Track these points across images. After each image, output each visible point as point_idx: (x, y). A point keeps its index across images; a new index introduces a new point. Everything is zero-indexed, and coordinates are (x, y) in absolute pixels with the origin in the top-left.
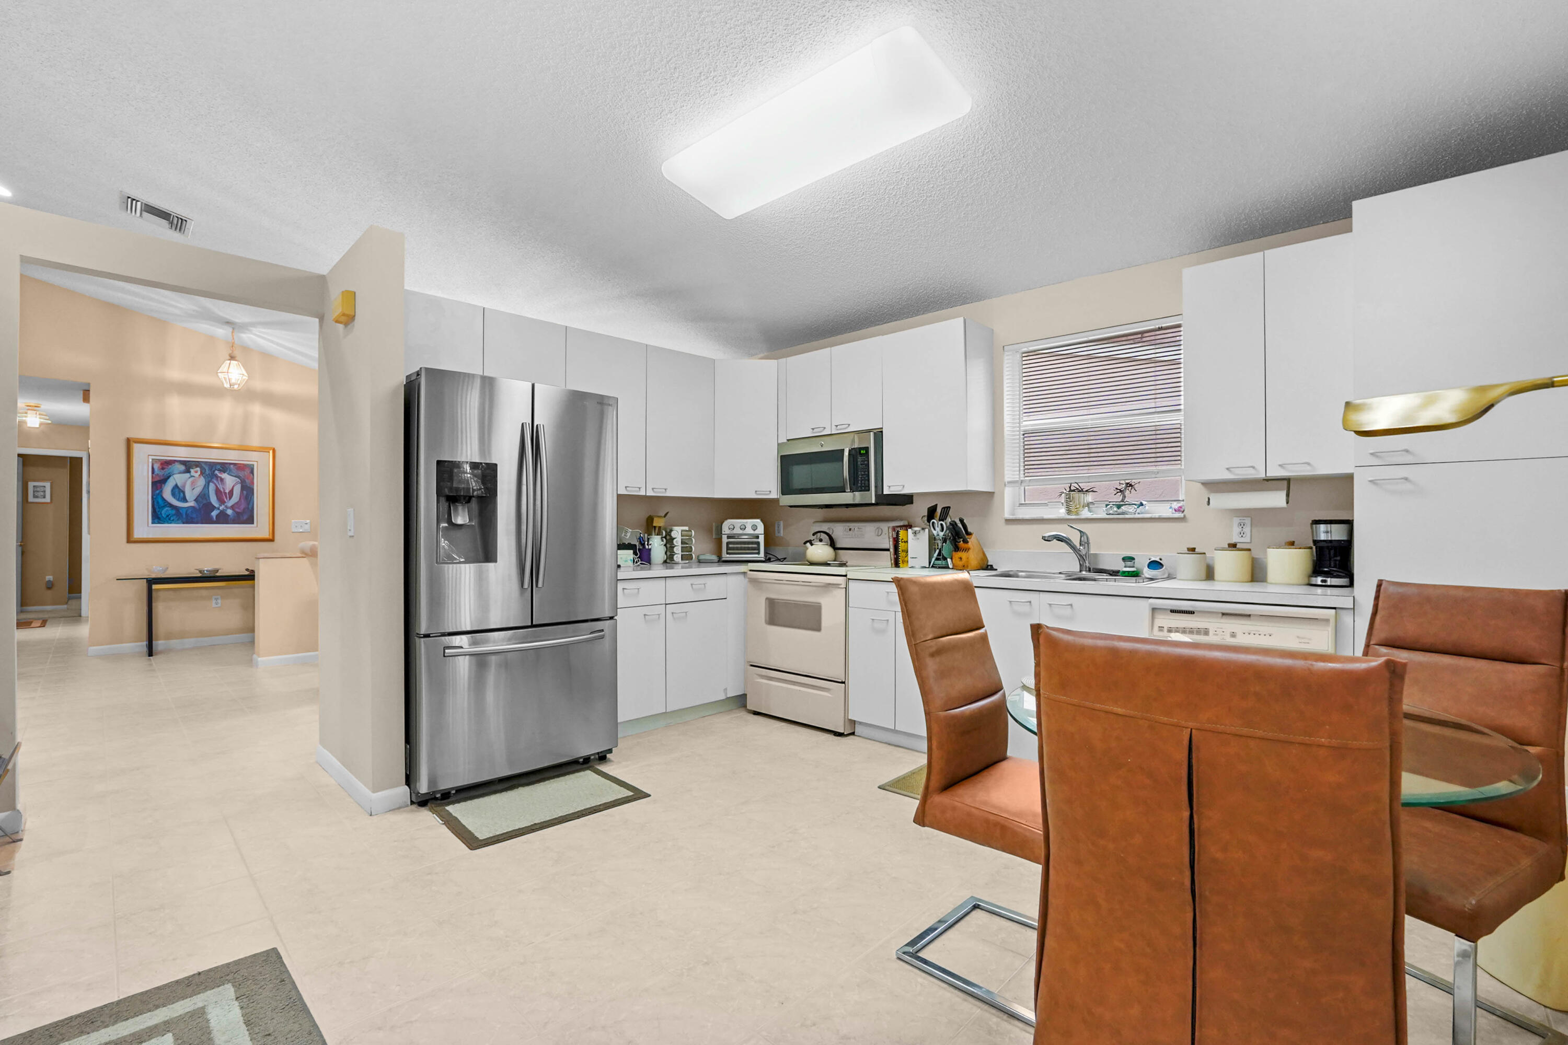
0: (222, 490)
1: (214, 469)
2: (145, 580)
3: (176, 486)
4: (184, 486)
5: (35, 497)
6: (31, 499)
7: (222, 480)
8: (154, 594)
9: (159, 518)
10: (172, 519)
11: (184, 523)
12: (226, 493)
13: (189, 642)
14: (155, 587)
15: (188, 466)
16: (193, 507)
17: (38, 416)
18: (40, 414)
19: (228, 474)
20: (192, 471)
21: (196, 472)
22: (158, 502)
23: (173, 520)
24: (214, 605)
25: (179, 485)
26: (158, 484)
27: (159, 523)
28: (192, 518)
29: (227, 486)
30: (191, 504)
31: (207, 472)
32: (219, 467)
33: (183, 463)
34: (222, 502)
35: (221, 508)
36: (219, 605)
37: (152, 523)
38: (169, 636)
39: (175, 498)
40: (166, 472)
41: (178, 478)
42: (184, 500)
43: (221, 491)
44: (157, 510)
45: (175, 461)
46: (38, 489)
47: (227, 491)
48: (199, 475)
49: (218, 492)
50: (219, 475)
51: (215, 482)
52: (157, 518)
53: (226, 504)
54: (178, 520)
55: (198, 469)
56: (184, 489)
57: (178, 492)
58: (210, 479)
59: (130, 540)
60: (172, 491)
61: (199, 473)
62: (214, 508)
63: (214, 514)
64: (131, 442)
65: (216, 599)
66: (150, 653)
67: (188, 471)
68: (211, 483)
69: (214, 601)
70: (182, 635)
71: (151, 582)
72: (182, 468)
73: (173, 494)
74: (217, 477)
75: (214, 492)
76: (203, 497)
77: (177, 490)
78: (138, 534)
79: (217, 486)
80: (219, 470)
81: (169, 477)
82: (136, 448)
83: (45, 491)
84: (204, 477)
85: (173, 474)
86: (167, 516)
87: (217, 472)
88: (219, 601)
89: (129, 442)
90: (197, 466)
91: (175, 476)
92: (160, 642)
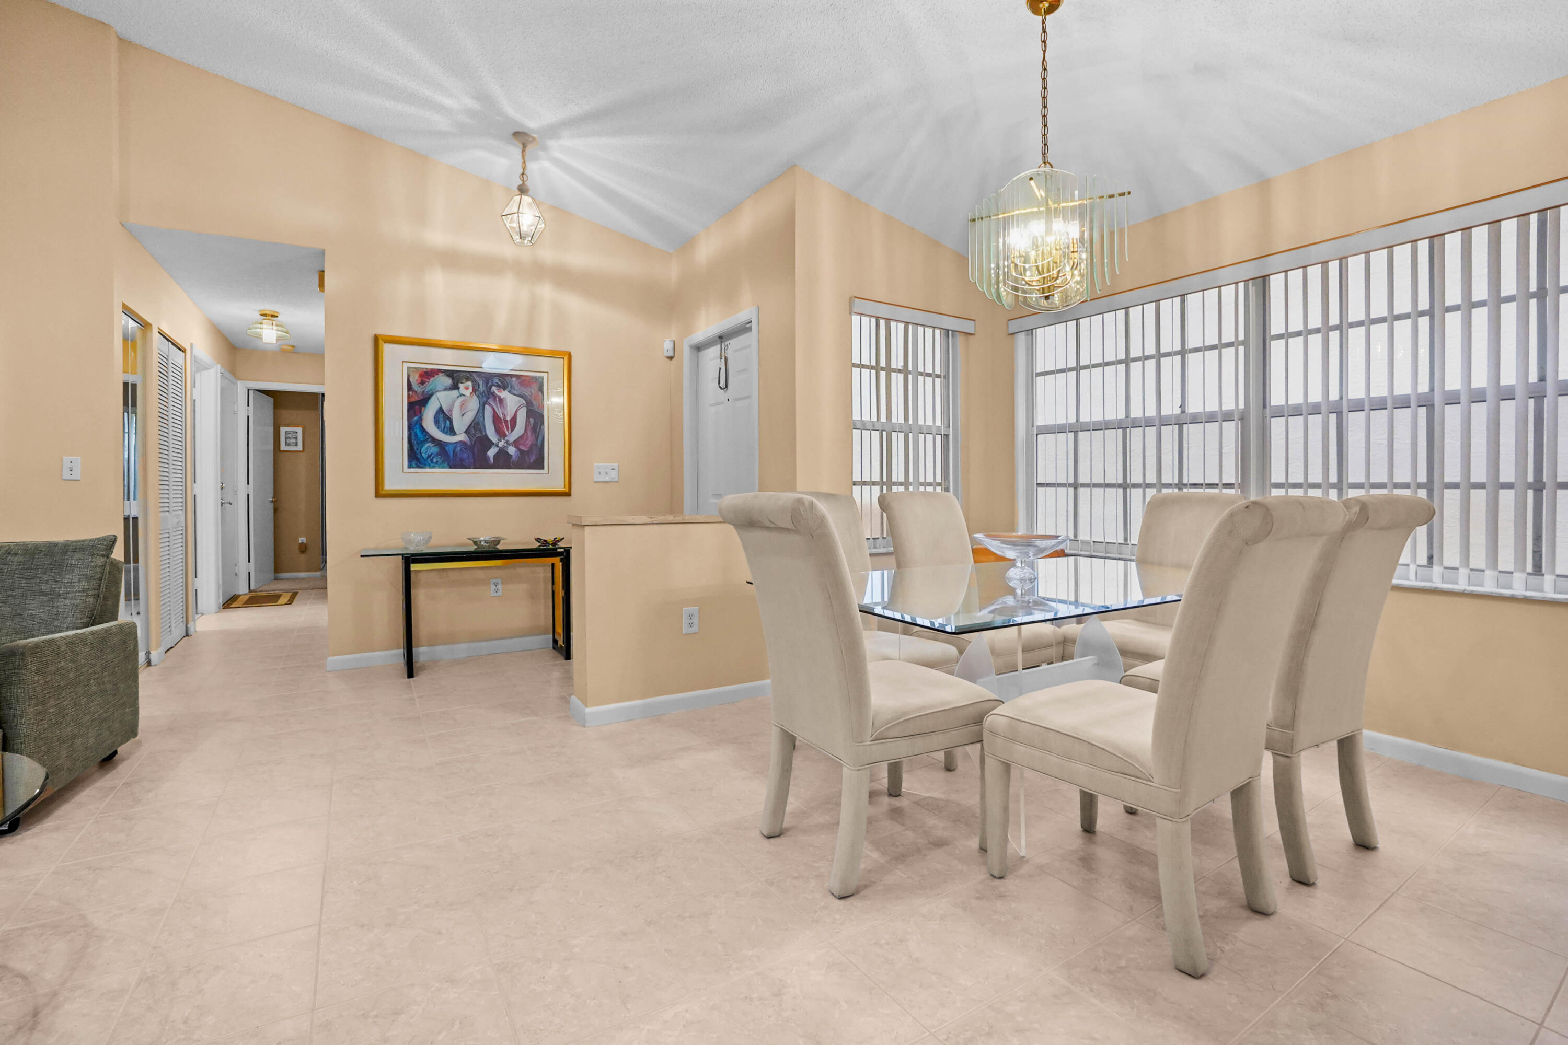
0: (501, 416)
1: (490, 384)
2: (401, 557)
3: (441, 410)
4: (451, 411)
5: (287, 444)
6: (283, 447)
7: (501, 401)
8: (413, 577)
9: (418, 460)
10: (435, 461)
11: (450, 467)
12: (507, 421)
13: (461, 650)
14: (414, 567)
15: (456, 378)
16: (463, 443)
17: (275, 328)
18: (277, 325)
19: (509, 392)
20: (461, 385)
21: (467, 389)
22: (416, 435)
23: (437, 462)
24: (493, 594)
25: (444, 408)
26: (416, 406)
27: (418, 467)
28: (462, 460)
29: (508, 409)
30: (461, 437)
31: (482, 388)
32: (496, 380)
33: (450, 374)
34: (501, 434)
35: (501, 444)
36: (499, 593)
37: (409, 467)
38: (433, 642)
39: (438, 428)
40: (429, 386)
41: (442, 398)
42: (451, 431)
43: (501, 419)
44: (416, 447)
45: (438, 371)
46: (290, 436)
47: (508, 418)
48: (471, 393)
49: (496, 420)
50: (498, 394)
51: (493, 404)
52: (415, 459)
53: (506, 438)
54: (443, 462)
55: (469, 383)
56: (451, 415)
57: (443, 418)
58: (485, 399)
59: (379, 493)
60: (435, 418)
61: (471, 390)
62: (490, 444)
63: (492, 453)
64: (381, 342)
65: (496, 584)
66: (410, 674)
67: (455, 387)
68: (486, 406)
69: (493, 587)
70: (451, 639)
71: (409, 560)
72: (448, 381)
73: (437, 422)
74: (493, 394)
75: (491, 419)
76: (475, 427)
77: (441, 416)
78: (389, 485)
79: (494, 410)
80: (498, 386)
81: (431, 395)
82: (387, 350)
83: (296, 438)
84: (478, 397)
85: (437, 391)
86: (429, 456)
87: (494, 389)
88: (500, 587)
89: (376, 340)
90: (467, 379)
91: (438, 394)
92: (422, 649)
